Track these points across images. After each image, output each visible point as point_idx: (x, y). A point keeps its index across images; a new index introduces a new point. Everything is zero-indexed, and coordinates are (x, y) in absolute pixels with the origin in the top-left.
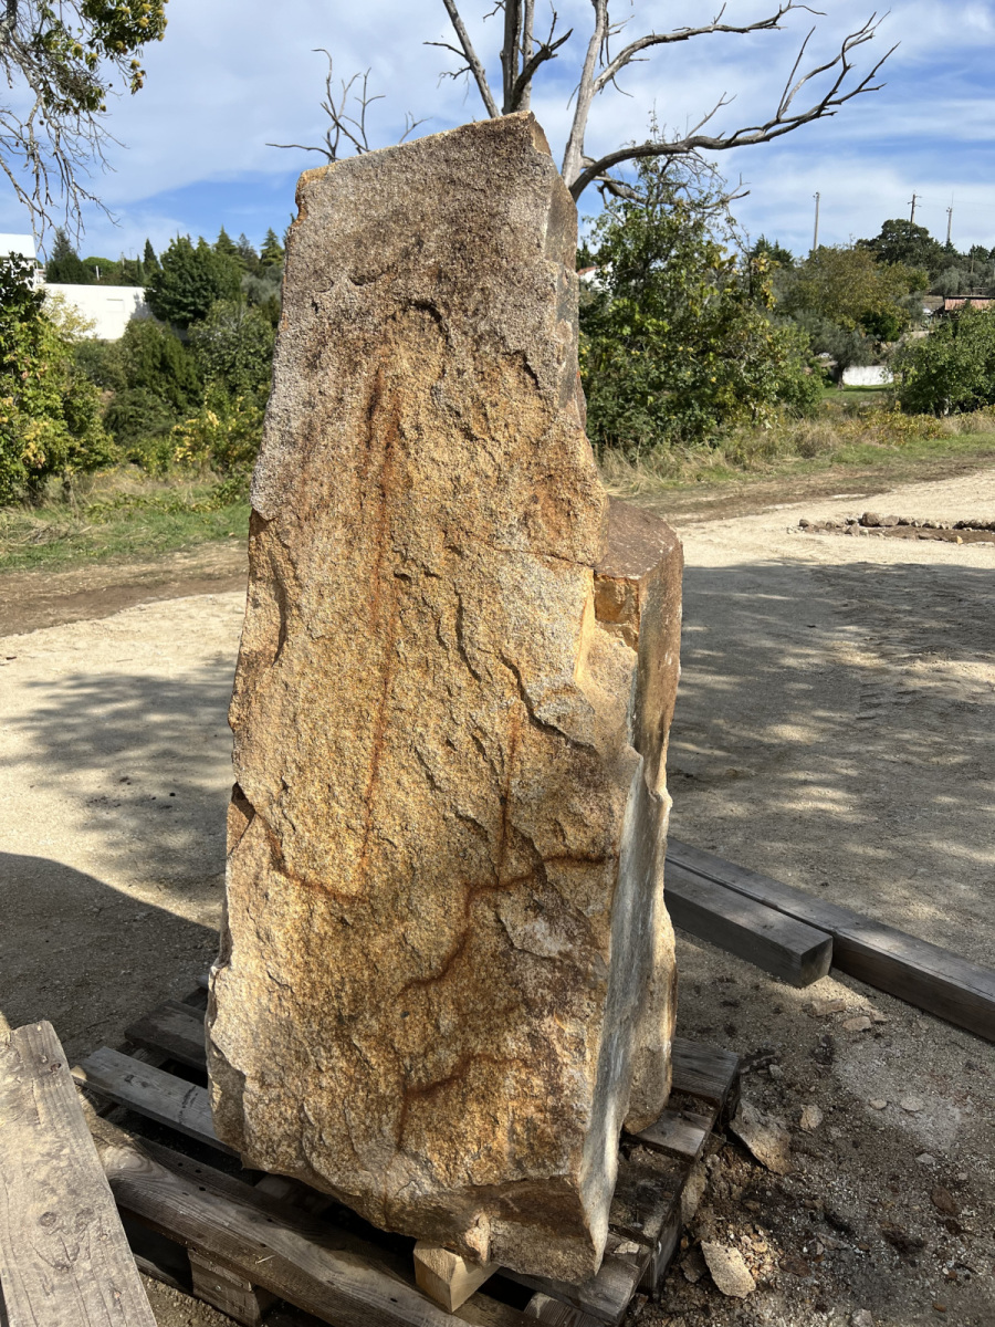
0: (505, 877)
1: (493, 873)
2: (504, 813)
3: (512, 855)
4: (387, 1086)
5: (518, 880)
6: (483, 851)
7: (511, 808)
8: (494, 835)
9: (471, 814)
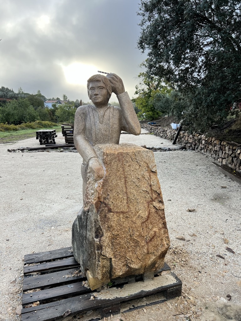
0: (153, 199)
1: (151, 199)
2: (151, 188)
3: (154, 194)
4: (143, 244)
5: (156, 198)
6: (149, 196)
7: (152, 187)
8: (150, 192)
9: (146, 190)
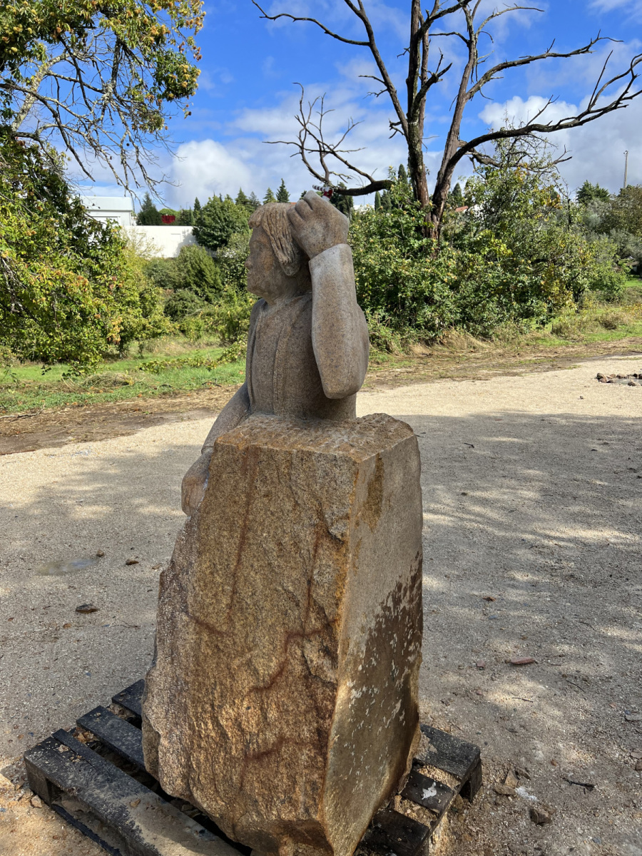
0: (308, 630)
1: (301, 627)
2: (309, 590)
3: (312, 615)
4: (236, 751)
5: (315, 632)
6: (297, 613)
7: (313, 588)
8: (303, 603)
9: (291, 589)
